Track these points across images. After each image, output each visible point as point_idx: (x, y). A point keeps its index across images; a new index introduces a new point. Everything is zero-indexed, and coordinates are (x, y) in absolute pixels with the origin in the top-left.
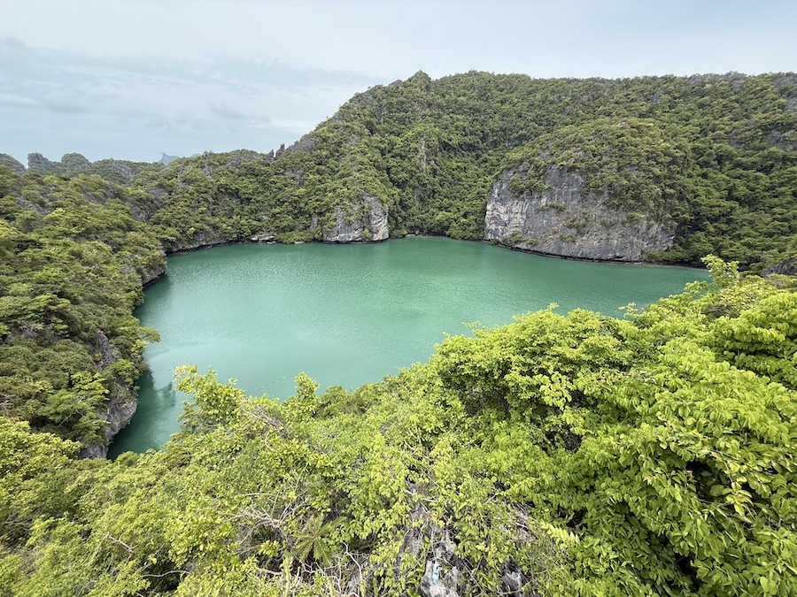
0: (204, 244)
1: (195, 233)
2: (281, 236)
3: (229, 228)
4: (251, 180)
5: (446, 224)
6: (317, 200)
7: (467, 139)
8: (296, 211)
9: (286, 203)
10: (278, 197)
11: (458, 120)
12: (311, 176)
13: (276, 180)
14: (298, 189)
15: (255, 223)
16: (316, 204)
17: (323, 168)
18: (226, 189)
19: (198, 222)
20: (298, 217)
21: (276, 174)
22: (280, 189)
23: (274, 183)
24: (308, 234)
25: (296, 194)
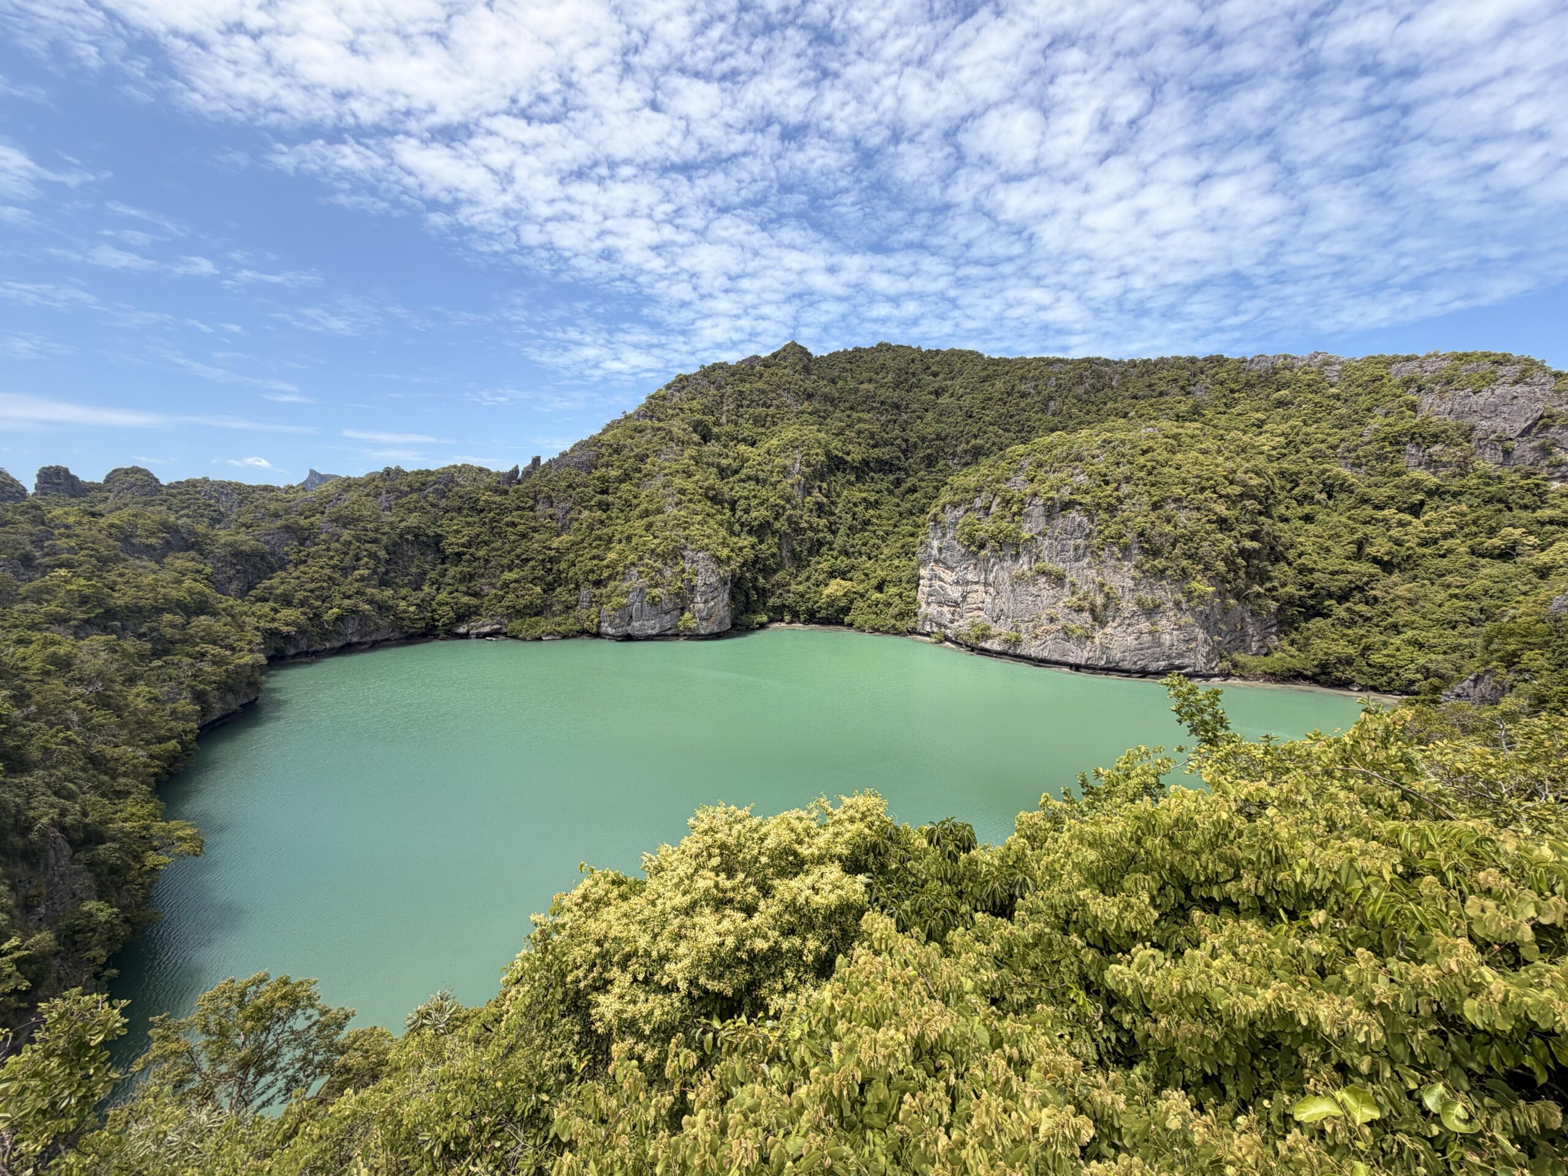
0: (355, 639)
1: (339, 618)
2: (516, 624)
3: (412, 609)
4: (470, 519)
5: (843, 603)
6: (594, 558)
7: (877, 453)
8: (550, 578)
9: (531, 564)
10: (518, 551)
11: (860, 420)
12: (586, 513)
13: (517, 520)
14: (558, 535)
15: (465, 599)
16: (590, 564)
17: (610, 498)
18: (416, 536)
19: (349, 597)
20: (554, 590)
21: (519, 508)
22: (524, 536)
23: (514, 525)
24: (571, 620)
25: (554, 545)
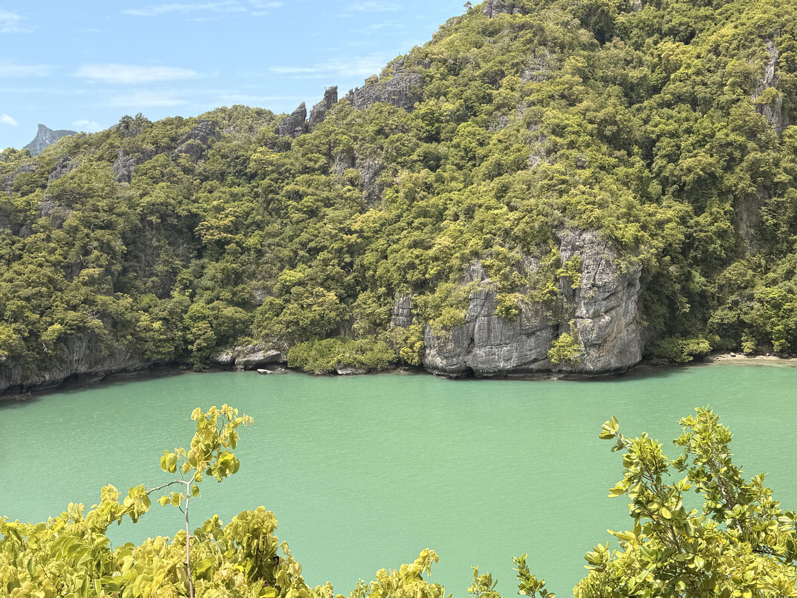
0: (83, 369)
1: (62, 339)
2: (300, 350)
3: (157, 325)
4: (236, 190)
6: (415, 245)
8: (349, 278)
9: (322, 256)
10: (304, 236)
12: (404, 174)
13: (302, 189)
14: (362, 211)
15: (229, 311)
16: (409, 255)
17: (442, 148)
18: (164, 217)
19: (74, 308)
20: (355, 296)
21: (306, 170)
22: (312, 213)
23: (298, 196)
24: (381, 345)
25: (356, 227)
